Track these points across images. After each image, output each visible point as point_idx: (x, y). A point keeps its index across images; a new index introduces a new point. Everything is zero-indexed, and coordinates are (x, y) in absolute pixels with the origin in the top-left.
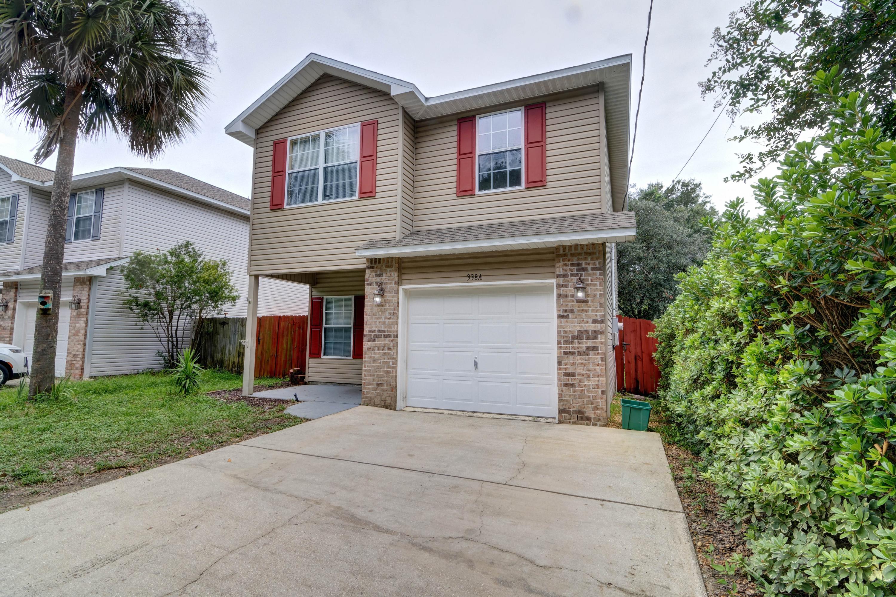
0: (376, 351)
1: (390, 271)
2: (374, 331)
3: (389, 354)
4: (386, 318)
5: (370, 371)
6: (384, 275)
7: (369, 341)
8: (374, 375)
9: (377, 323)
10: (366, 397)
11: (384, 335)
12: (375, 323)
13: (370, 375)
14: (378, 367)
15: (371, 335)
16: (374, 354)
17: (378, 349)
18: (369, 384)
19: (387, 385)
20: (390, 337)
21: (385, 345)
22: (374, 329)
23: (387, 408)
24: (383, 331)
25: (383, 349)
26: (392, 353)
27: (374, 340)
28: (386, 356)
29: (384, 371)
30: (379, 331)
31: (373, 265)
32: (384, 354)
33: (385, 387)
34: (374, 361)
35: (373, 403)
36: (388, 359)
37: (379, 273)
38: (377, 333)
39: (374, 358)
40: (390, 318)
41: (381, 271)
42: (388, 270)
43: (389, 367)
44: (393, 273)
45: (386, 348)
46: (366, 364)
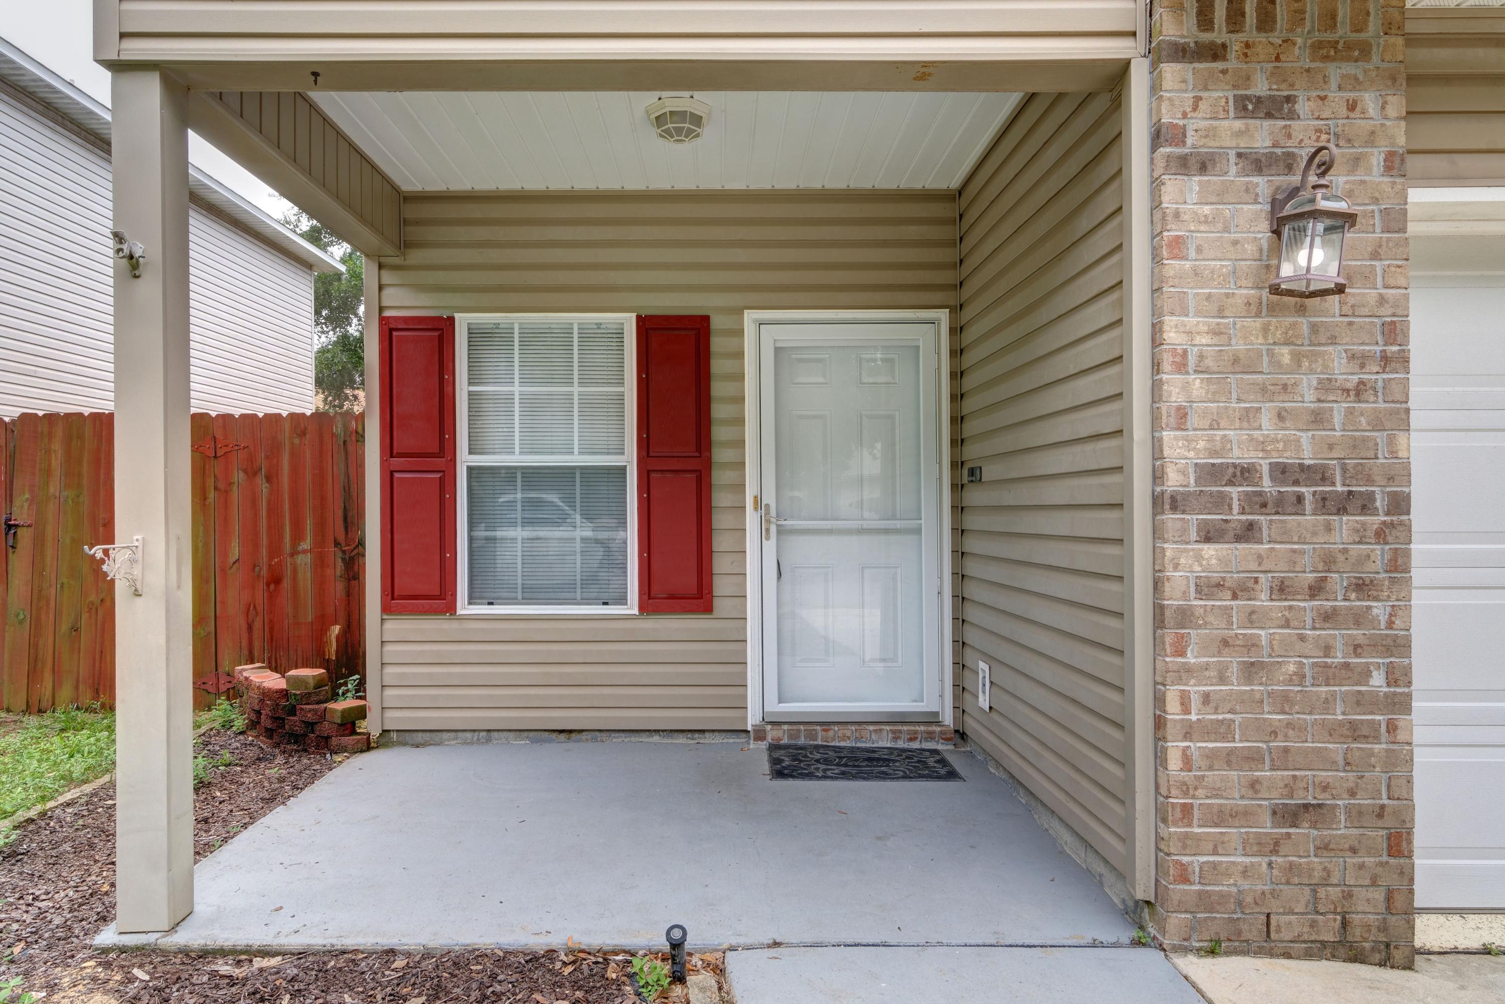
0: (1263, 601)
1: (1356, 83)
2: (1246, 473)
3: (1359, 619)
4: (1326, 386)
5: (1223, 730)
6: (1303, 107)
7: (1208, 536)
8: (1253, 758)
9: (1266, 420)
10: (1205, 901)
11: (1323, 501)
12: (1248, 417)
13: (1230, 759)
14: (1284, 702)
15: (1221, 502)
16: (1252, 618)
17: (1282, 589)
18: (1220, 817)
19: (1356, 815)
20: (1366, 506)
21: (1329, 561)
22: (1240, 455)
23: (1358, 957)
24: (1320, 475)
25: (1316, 590)
26: (1379, 610)
27: (1248, 533)
28: (1337, 636)
29: (1332, 731)
30: (1281, 472)
31: (1219, 34)
32: (1328, 617)
33: (1342, 830)
34: (1250, 670)
35: (1253, 931)
36: (1357, 649)
37: (1261, 87)
38: (1267, 486)
39: (1251, 645)
40: (1359, 391)
41: (1278, 75)
42: (1335, 71)
43: (1360, 701)
44: (1369, 101)
45: (1337, 581)
46: (1195, 689)
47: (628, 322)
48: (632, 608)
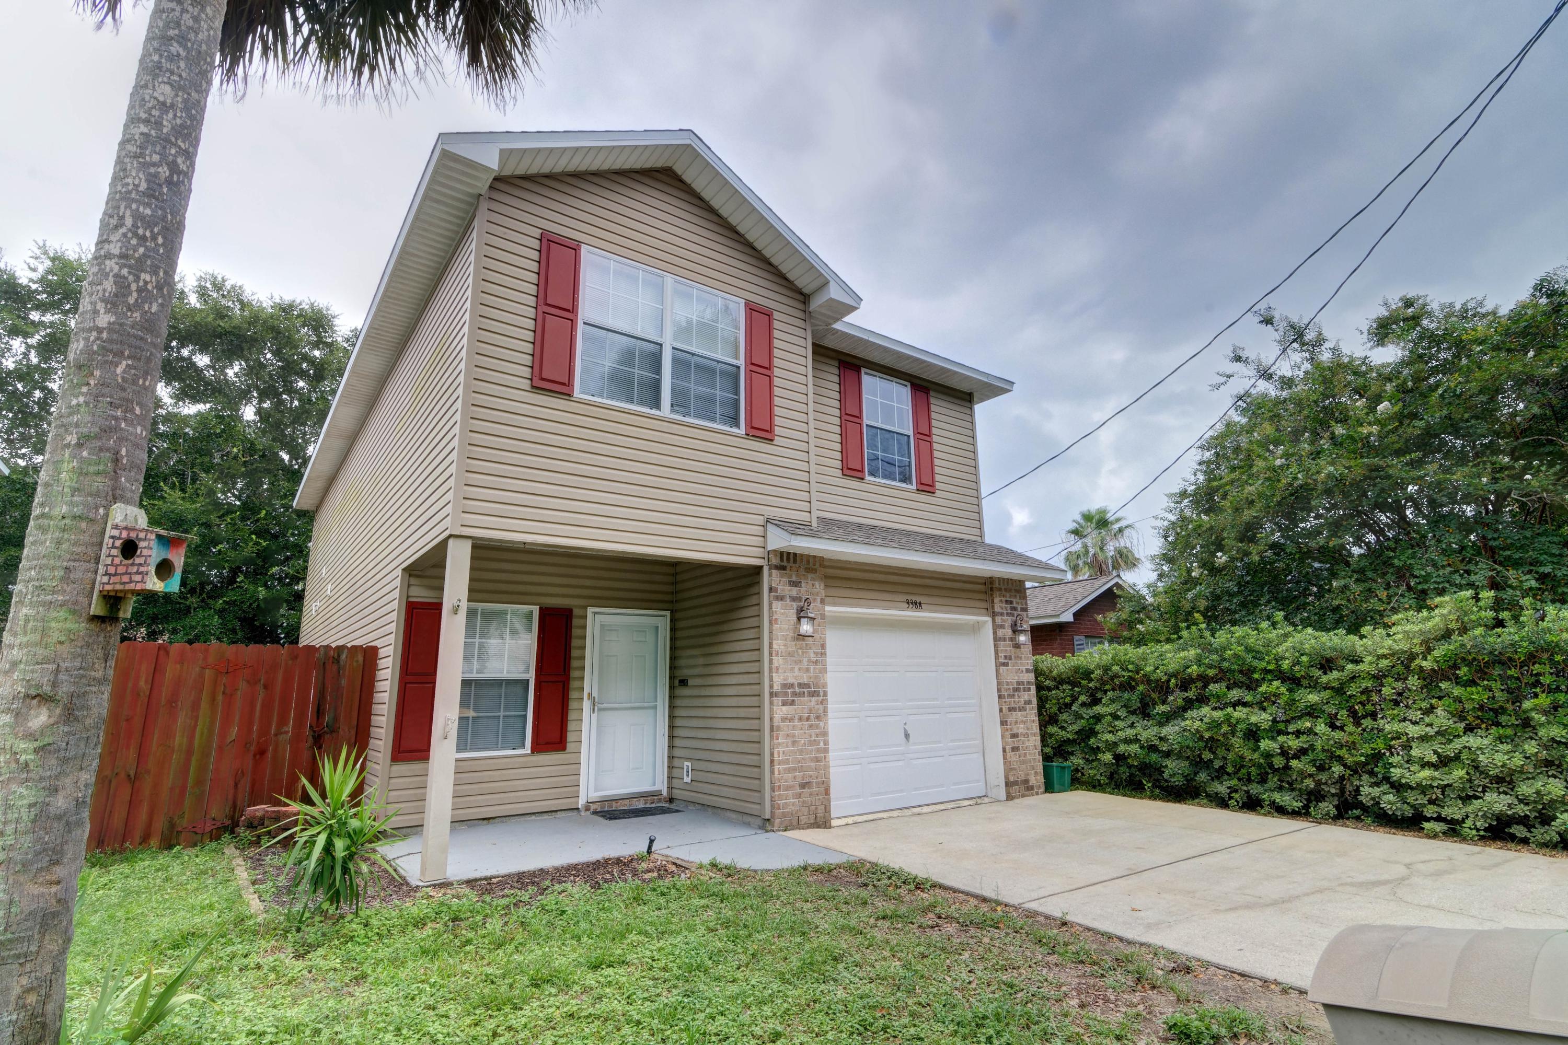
0: (796, 723)
1: (813, 579)
2: (792, 685)
3: (817, 727)
4: (809, 661)
5: (787, 762)
6: (803, 585)
7: (784, 704)
8: (794, 769)
9: (796, 670)
10: (784, 815)
11: (809, 693)
12: (792, 669)
13: (789, 770)
14: (801, 752)
15: (786, 694)
16: (794, 728)
17: (800, 719)
18: (788, 788)
19: (818, 783)
20: (818, 695)
21: (811, 711)
22: (791, 681)
23: (819, 827)
24: (807, 686)
25: (808, 719)
26: (822, 724)
27: (793, 703)
28: (813, 732)
29: (812, 760)
30: (800, 685)
31: (785, 563)
32: (811, 726)
33: (815, 789)
34: (794, 743)
35: (795, 823)
36: (817, 735)
37: (794, 578)
38: (797, 689)
39: (794, 736)
40: (816, 662)
41: (797, 576)
42: (810, 576)
43: (818, 751)
44: (817, 584)
45: (812, 716)
46: (781, 749)
47: (536, 609)
48: (528, 750)
